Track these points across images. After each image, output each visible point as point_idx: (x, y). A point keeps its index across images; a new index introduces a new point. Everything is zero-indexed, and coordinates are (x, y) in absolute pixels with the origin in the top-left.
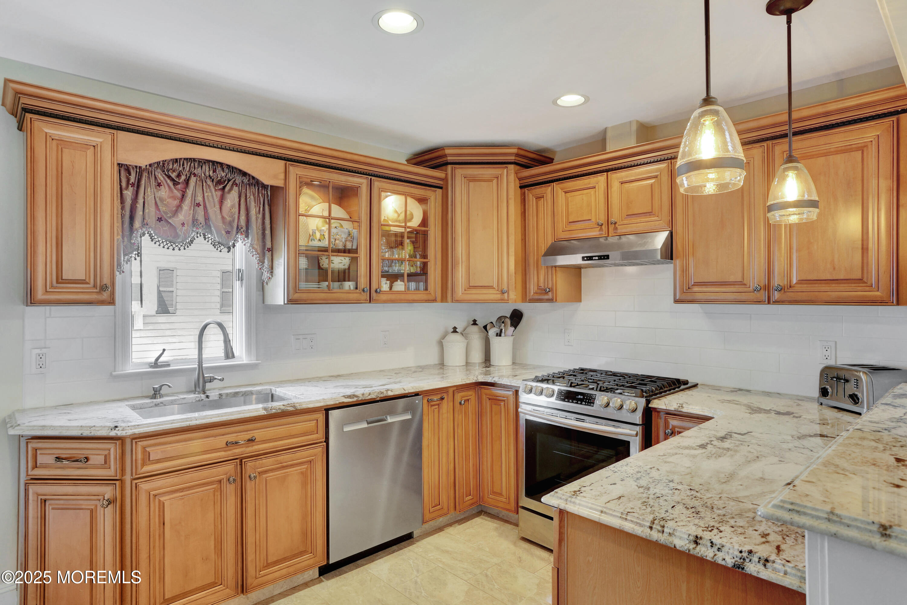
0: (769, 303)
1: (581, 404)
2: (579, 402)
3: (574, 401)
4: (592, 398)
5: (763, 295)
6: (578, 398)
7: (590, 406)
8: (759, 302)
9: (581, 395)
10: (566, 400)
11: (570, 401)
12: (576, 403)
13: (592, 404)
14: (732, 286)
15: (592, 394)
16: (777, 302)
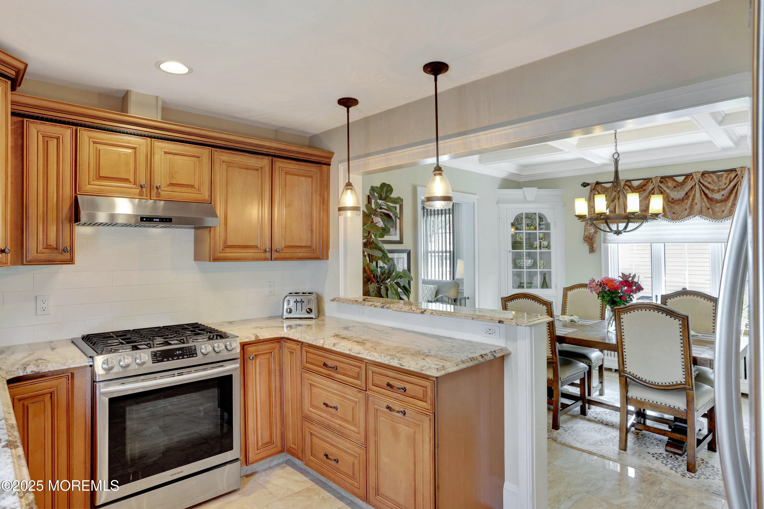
0: (271, 260)
1: (183, 358)
2: (181, 357)
3: (175, 358)
4: (192, 350)
5: (268, 255)
6: (176, 354)
7: (193, 357)
8: (266, 259)
9: (179, 351)
10: (165, 360)
11: (170, 359)
12: (177, 359)
13: (195, 355)
14: (251, 249)
15: (191, 347)
16: (276, 259)
